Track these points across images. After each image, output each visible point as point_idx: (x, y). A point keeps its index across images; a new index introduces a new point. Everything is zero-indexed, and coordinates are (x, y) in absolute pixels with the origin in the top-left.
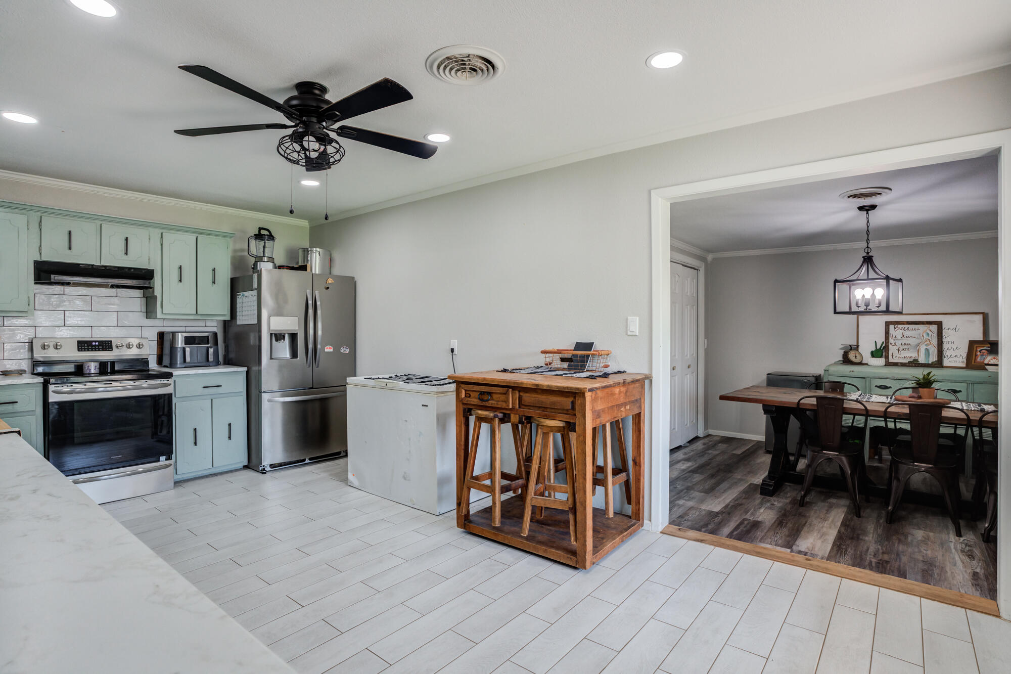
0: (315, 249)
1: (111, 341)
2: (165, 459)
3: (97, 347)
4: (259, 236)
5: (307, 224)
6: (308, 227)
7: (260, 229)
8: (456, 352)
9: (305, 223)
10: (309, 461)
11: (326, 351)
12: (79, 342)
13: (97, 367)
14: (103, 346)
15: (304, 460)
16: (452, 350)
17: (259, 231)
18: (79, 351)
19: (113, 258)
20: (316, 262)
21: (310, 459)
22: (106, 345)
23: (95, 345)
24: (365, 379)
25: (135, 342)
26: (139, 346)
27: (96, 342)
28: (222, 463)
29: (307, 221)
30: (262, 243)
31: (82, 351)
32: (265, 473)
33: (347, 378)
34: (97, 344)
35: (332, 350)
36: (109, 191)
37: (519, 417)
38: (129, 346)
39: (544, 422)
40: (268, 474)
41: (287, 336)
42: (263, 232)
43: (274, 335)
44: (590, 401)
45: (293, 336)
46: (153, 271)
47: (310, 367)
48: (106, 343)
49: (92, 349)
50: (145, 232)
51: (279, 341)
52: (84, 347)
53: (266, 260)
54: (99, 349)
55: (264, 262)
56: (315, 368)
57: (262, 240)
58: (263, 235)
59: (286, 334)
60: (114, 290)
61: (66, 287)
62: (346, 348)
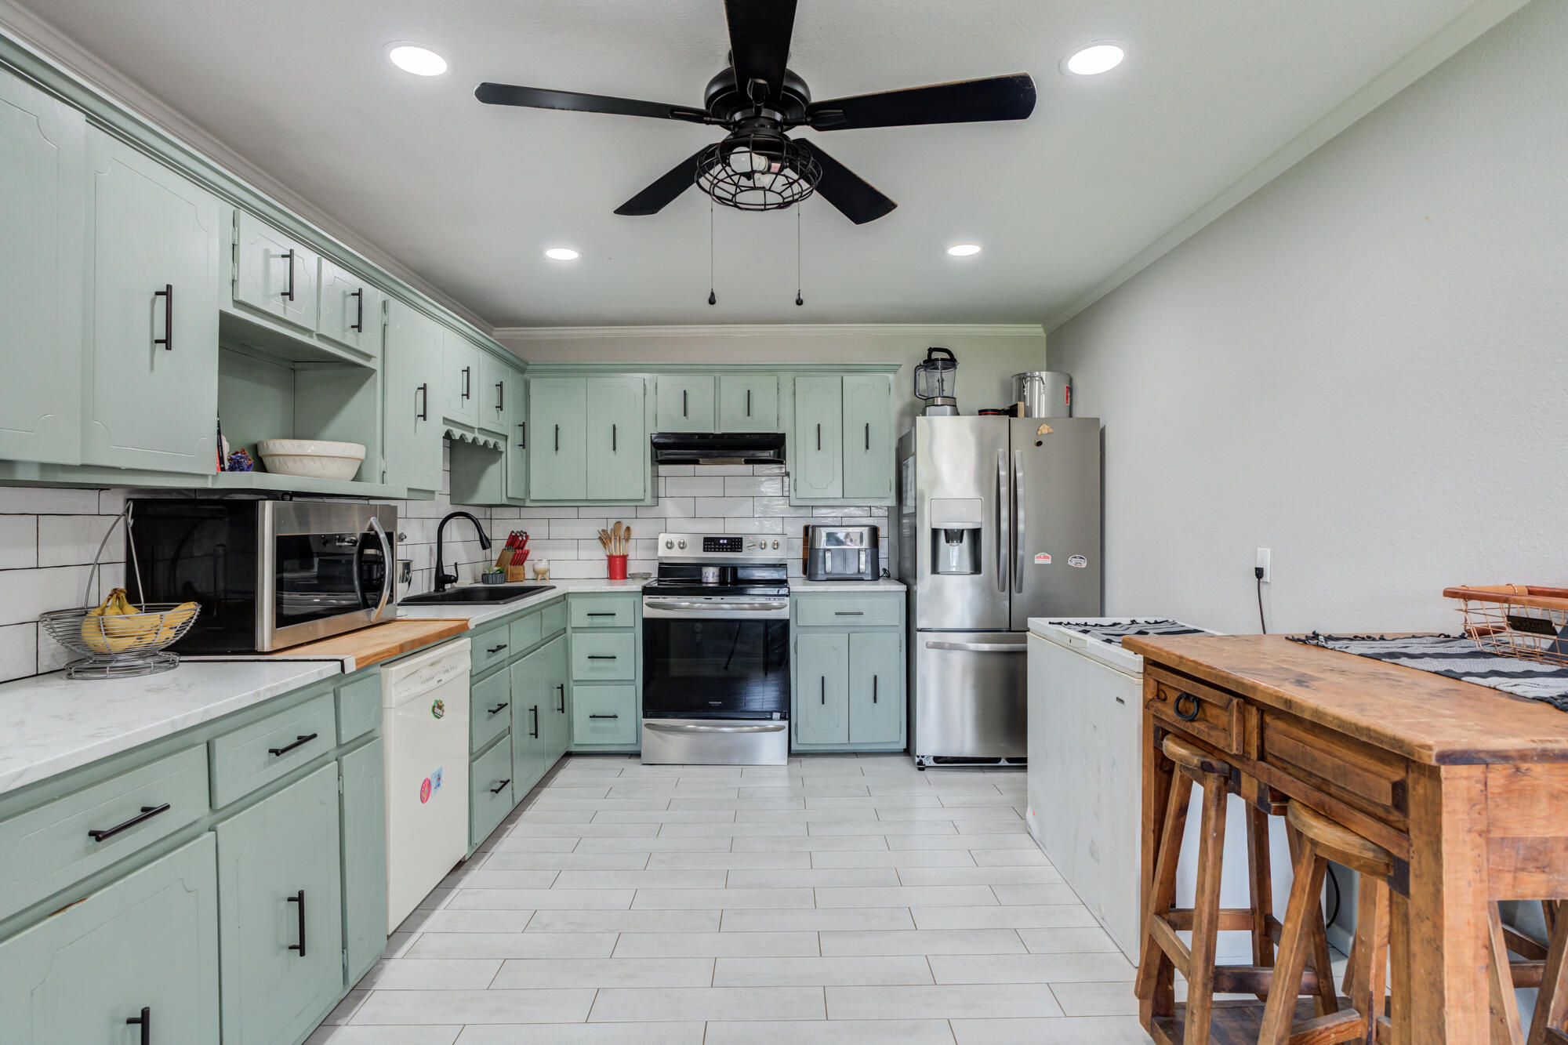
0: (1037, 373)
1: (741, 539)
2: (779, 718)
3: (725, 546)
4: (929, 363)
5: (1042, 330)
6: (1045, 335)
7: (931, 350)
8: (1267, 577)
9: (1038, 330)
10: (1007, 764)
11: (1036, 562)
12: (706, 540)
13: (715, 574)
14: (731, 545)
15: (998, 760)
16: (1259, 573)
17: (930, 355)
18: (704, 551)
19: (733, 422)
20: (1041, 397)
21: (1009, 760)
22: (735, 544)
23: (724, 544)
24: (1050, 623)
25: (770, 540)
26: (776, 546)
27: (723, 539)
28: (862, 738)
29: (1040, 325)
30: (937, 375)
31: (709, 551)
32: (923, 769)
33: (1029, 619)
34: (725, 541)
35: (1049, 561)
36: (746, 330)
37: (1259, 787)
38: (763, 546)
39: (1311, 827)
40: (926, 772)
41: (966, 536)
42: (935, 355)
43: (943, 533)
44: (1470, 799)
45: (976, 534)
46: (784, 435)
47: (1003, 590)
48: (735, 542)
49: (723, 549)
50: (773, 380)
51: (953, 542)
52: (711, 545)
53: (939, 403)
54: (727, 548)
55: (937, 405)
56: (1014, 594)
57: (937, 368)
58: (937, 360)
59: (963, 530)
60: (750, 467)
61: (696, 466)
62: (1081, 558)
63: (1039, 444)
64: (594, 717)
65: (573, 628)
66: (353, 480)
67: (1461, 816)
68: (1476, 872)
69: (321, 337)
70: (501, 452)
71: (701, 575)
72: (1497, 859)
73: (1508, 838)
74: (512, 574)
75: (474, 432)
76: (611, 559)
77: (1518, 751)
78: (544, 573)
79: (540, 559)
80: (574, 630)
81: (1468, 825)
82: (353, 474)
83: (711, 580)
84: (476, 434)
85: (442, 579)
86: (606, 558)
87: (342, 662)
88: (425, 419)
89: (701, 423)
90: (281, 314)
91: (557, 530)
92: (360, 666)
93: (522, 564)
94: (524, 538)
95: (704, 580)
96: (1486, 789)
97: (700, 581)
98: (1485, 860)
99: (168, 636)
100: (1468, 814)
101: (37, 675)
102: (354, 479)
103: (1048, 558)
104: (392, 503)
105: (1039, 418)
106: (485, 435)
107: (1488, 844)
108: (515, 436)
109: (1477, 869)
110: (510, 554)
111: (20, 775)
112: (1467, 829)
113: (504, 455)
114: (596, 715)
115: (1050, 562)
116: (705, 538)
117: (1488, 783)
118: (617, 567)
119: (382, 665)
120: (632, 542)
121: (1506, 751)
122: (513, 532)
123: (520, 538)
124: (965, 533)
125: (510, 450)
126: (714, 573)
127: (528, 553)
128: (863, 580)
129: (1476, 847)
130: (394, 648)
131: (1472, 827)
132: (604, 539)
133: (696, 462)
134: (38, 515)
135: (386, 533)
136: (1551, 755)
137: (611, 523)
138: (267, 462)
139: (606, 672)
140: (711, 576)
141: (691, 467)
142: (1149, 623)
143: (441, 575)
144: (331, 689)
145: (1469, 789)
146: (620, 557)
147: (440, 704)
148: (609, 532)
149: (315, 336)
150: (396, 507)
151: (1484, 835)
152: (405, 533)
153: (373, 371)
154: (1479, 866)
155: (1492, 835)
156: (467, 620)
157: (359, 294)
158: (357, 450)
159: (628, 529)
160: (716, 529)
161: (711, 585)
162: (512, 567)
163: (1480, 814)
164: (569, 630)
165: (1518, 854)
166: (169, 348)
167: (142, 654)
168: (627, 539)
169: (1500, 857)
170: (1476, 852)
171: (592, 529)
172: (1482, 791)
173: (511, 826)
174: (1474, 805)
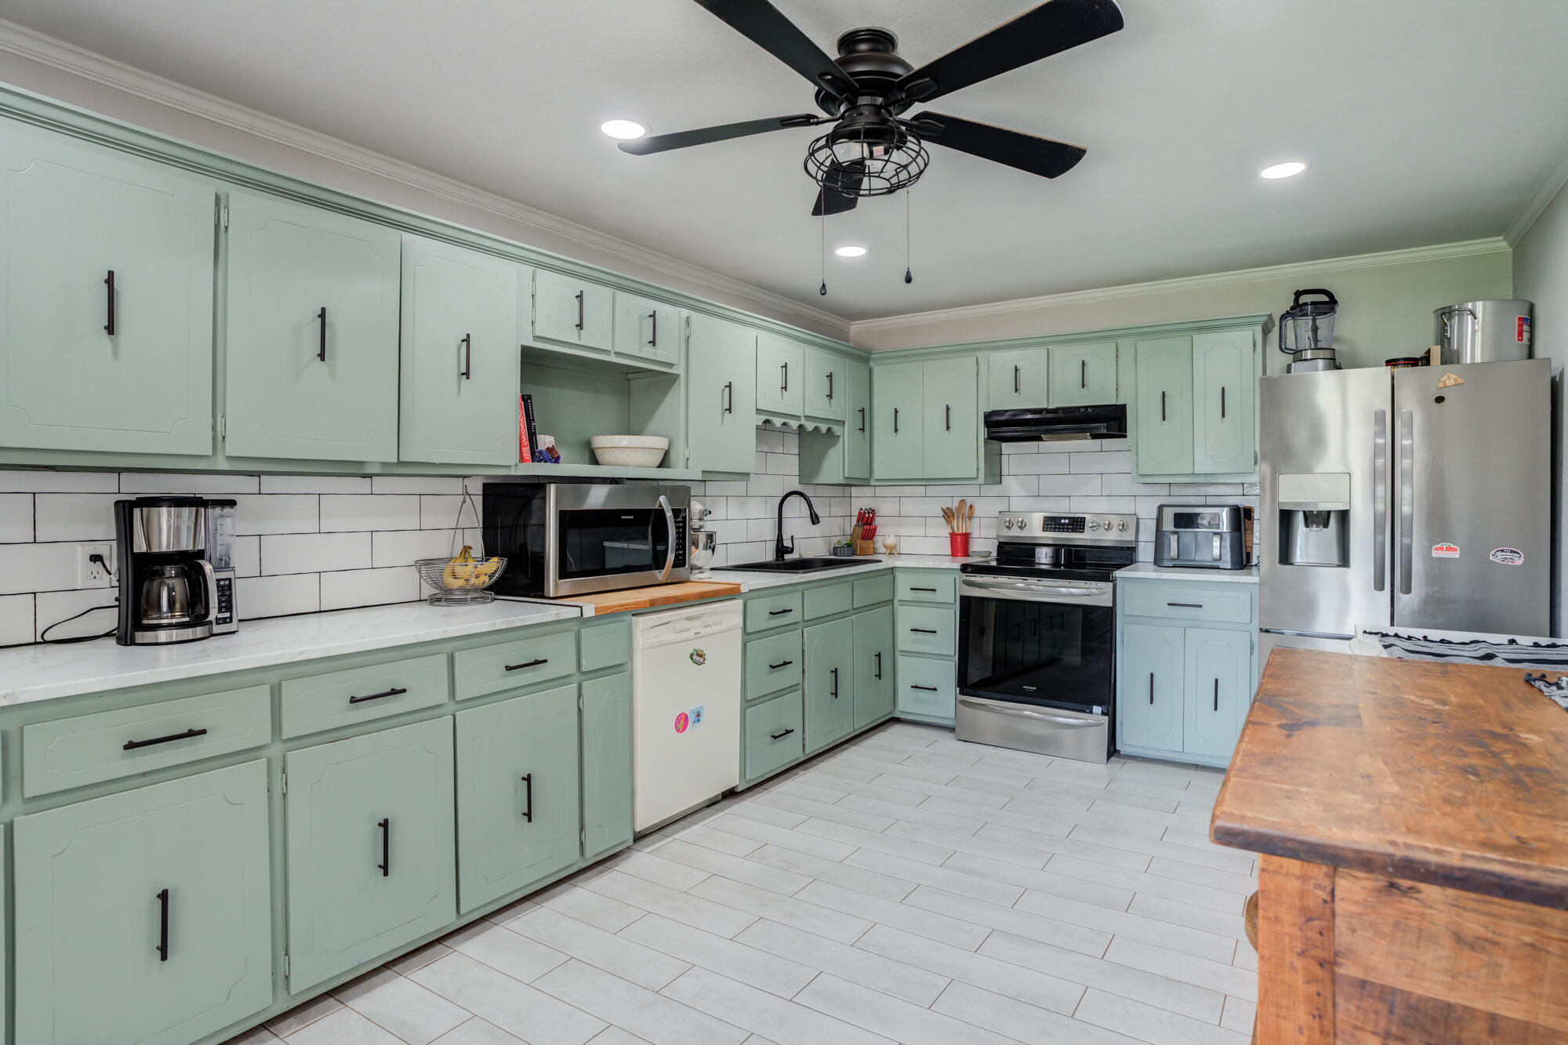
0: (1470, 305)
1: (1084, 518)
2: (1100, 712)
3: (1066, 527)
4: (1297, 309)
5: (1505, 244)
6: (1509, 251)
7: (1298, 294)
9: (1498, 245)
11: (1434, 555)
12: (1049, 519)
13: (1049, 556)
14: (1073, 525)
17: (1296, 300)
18: (1044, 530)
19: (1068, 395)
20: (1476, 337)
22: (1077, 524)
23: (1065, 524)
25: (1116, 520)
26: (1121, 527)
27: (1065, 518)
30: (1309, 323)
31: (1047, 531)
34: (1067, 521)
35: (1456, 555)
38: (1108, 528)
41: (1331, 519)
42: (1303, 299)
43: (1301, 515)
44: (1304, 909)
45: (1344, 516)
46: (1124, 407)
47: (1382, 588)
48: (1077, 522)
49: (1059, 528)
50: (1110, 347)
51: (1312, 527)
52: (1051, 525)
53: (1309, 357)
54: (1068, 529)
55: (1305, 360)
56: (1398, 594)
57: (1306, 315)
58: (1306, 304)
59: (1329, 513)
60: (1098, 441)
61: (1040, 443)
62: (1512, 552)
63: (1440, 399)
64: (916, 687)
65: (900, 601)
66: (658, 467)
67: (1287, 929)
68: (1314, 1017)
69: (618, 354)
70: (838, 437)
71: (1034, 556)
72: (1353, 1008)
73: (1372, 984)
74: (861, 548)
75: (800, 421)
76: (953, 536)
77: (1358, 852)
78: (894, 547)
79: (886, 535)
80: (901, 603)
81: (1299, 945)
82: (658, 461)
83: (1044, 561)
84: (803, 421)
85: (781, 550)
86: (949, 536)
87: (581, 607)
88: (730, 412)
89: (1032, 398)
90: (577, 342)
91: (908, 507)
92: (599, 614)
93: (872, 539)
94: (871, 515)
95: (1037, 561)
96: (1333, 901)
97: (1033, 563)
98: (1330, 1003)
99: (485, 580)
100: (1301, 930)
101: (420, 600)
102: (660, 466)
103: (1455, 550)
104: (688, 484)
105: (1473, 364)
106: (814, 422)
107: (1333, 981)
108: (852, 421)
109: (1316, 1013)
110: (860, 530)
111: (301, 653)
112: (1299, 950)
113: (841, 439)
114: (919, 686)
115: (1458, 556)
116: (1045, 517)
117: (1337, 893)
118: (960, 543)
119: (633, 615)
120: (975, 521)
121: (1336, 848)
122: (861, 509)
123: (867, 515)
124: (1333, 516)
125: (847, 434)
126: (1046, 554)
127: (875, 529)
128: (1219, 568)
129: (1310, 980)
130: (644, 602)
131: (1307, 950)
132: (948, 515)
133: (1039, 439)
134: (420, 495)
135: (673, 510)
136: (1422, 870)
137: (956, 501)
138: (599, 454)
139: (926, 644)
140: (1044, 557)
141: (1035, 443)
142: (1539, 646)
143: (780, 545)
144: (576, 628)
145: (1302, 894)
146: (962, 534)
147: (700, 653)
148: (954, 510)
149: (612, 354)
150: (690, 487)
151: (1327, 967)
152: (708, 509)
153: (678, 376)
154: (1317, 1009)
155: (1339, 971)
156: (740, 585)
157: (653, 316)
158: (662, 443)
159: (971, 506)
160: (1063, 508)
161: (1044, 567)
162: (862, 541)
163: (1321, 934)
164: (896, 603)
165: (1391, 1011)
166: (468, 378)
167: (466, 591)
168: (970, 517)
169: (1358, 1007)
170: (1313, 988)
171: (935, 508)
172: (1325, 902)
173: (802, 773)
174: (1311, 919)
